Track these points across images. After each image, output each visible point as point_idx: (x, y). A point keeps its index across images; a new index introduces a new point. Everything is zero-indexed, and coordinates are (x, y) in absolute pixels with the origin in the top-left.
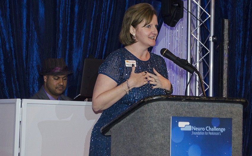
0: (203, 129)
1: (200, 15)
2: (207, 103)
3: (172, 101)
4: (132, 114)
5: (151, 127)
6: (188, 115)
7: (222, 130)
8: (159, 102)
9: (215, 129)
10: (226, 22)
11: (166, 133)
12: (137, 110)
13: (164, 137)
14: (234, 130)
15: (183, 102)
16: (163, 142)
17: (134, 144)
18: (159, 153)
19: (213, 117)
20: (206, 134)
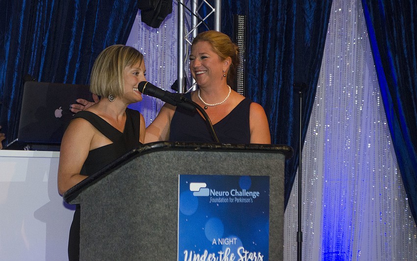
0: (227, 193)
1: (197, 8)
2: (231, 153)
3: (180, 150)
4: (118, 171)
5: (148, 191)
6: (204, 172)
7: (255, 194)
8: (161, 152)
9: (244, 193)
10: (241, 19)
11: (171, 201)
12: (125, 164)
13: (168, 206)
14: (272, 194)
15: (197, 152)
16: (167, 214)
17: (121, 217)
18: (161, 232)
19: (241, 174)
20: (232, 200)
